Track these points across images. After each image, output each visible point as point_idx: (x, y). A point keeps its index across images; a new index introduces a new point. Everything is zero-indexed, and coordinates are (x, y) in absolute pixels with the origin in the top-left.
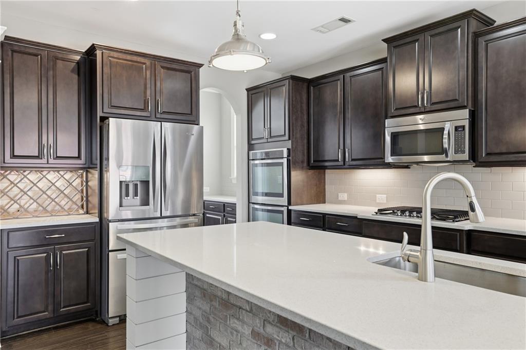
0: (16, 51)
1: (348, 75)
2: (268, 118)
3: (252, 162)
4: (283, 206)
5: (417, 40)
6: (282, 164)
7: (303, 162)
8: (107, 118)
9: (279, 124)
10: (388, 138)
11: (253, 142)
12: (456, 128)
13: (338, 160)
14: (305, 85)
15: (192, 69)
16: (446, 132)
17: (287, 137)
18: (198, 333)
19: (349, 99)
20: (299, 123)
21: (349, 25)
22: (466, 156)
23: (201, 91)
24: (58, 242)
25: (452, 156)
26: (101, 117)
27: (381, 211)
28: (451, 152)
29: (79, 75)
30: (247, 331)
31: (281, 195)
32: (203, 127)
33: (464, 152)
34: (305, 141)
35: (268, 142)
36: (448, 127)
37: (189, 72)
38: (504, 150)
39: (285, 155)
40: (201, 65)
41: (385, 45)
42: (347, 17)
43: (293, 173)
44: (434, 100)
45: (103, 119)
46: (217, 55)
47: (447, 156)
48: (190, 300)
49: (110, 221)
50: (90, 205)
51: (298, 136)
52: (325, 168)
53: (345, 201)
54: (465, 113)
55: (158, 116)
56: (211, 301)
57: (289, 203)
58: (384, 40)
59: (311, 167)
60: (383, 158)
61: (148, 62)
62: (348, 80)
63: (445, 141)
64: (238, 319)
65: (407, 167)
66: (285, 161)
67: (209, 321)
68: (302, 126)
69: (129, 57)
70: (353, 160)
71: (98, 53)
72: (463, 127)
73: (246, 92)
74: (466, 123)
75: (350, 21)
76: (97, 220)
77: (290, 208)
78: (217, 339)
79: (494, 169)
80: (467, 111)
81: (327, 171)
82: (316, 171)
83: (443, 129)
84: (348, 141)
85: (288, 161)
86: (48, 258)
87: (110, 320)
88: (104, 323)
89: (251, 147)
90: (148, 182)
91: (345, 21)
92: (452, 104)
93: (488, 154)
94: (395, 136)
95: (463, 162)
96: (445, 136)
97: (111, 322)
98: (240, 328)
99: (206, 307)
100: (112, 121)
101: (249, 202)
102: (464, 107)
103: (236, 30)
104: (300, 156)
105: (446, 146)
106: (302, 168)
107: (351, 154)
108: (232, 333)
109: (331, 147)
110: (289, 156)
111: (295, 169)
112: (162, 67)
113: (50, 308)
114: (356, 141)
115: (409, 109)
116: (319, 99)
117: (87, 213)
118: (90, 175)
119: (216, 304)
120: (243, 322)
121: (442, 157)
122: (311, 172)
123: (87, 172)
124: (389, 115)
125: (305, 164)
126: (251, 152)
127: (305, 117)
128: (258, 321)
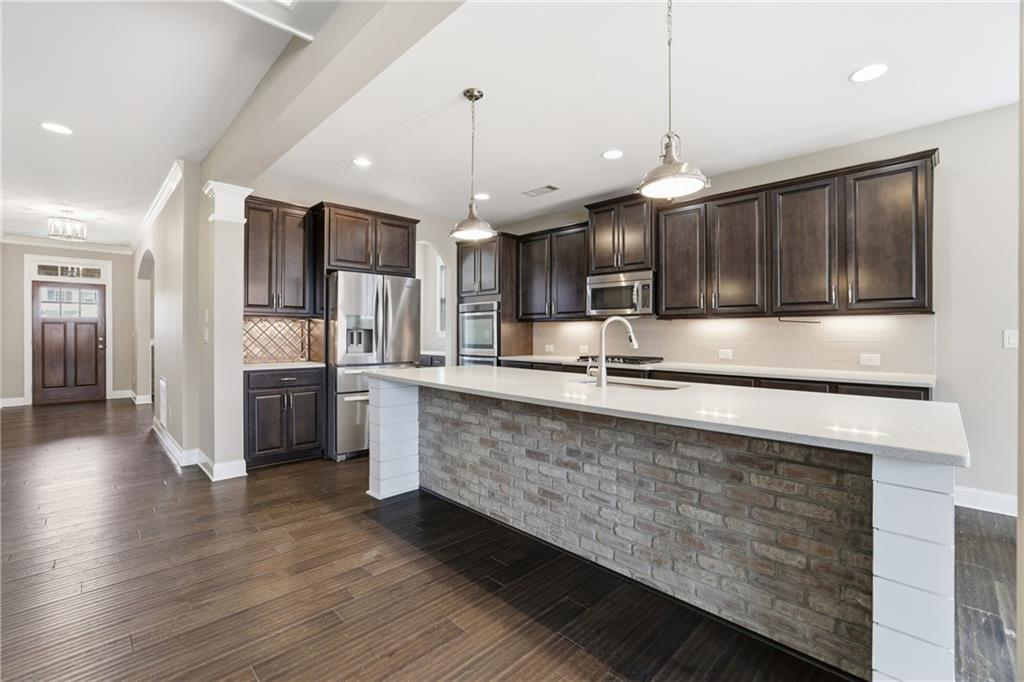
0: (252, 208)
1: (554, 235)
2: (478, 270)
3: (461, 315)
4: (492, 357)
5: (613, 209)
6: (492, 317)
7: (512, 315)
8: (336, 271)
9: (489, 278)
10: (589, 292)
11: (463, 295)
12: (643, 286)
13: (544, 314)
14: (515, 241)
15: (409, 224)
16: (635, 289)
17: (497, 291)
18: (430, 452)
19: (556, 255)
20: (509, 278)
21: (555, 192)
22: (650, 310)
23: (417, 243)
24: (290, 385)
25: (640, 310)
26: (327, 270)
27: (582, 359)
28: (639, 307)
29: (304, 229)
30: (476, 440)
31: (491, 347)
32: (419, 281)
33: (648, 307)
34: (514, 295)
35: (478, 295)
36: (637, 284)
37: (406, 228)
38: (678, 306)
39: (495, 308)
40: (418, 221)
41: (587, 210)
42: (553, 185)
43: (503, 326)
44: (627, 262)
45: (330, 272)
46: (457, 230)
47: (636, 310)
48: (422, 426)
49: (338, 366)
50: (312, 353)
51: (508, 290)
52: (533, 321)
53: (551, 352)
54: (650, 274)
55: (378, 269)
56: (443, 423)
57: (499, 354)
58: (586, 207)
59: (520, 320)
60: (585, 312)
61: (370, 218)
62: (554, 239)
63: (635, 297)
64: (469, 432)
66: (495, 314)
67: (441, 440)
68: (512, 280)
69: (353, 214)
70: (559, 313)
71: (326, 210)
72: (648, 285)
73: (456, 246)
74: (651, 283)
75: (556, 189)
76: (324, 365)
77: (500, 358)
78: (448, 452)
79: (675, 321)
80: (651, 272)
81: (535, 324)
82: (525, 324)
83: (633, 287)
84: (554, 296)
85: (498, 314)
86: (282, 399)
87: (339, 457)
88: (332, 460)
89: (460, 300)
90: (371, 331)
91: (552, 188)
92: (640, 266)
93: (667, 309)
94: (594, 291)
95: (649, 315)
96: (635, 293)
97: (340, 458)
98: (470, 439)
99: (438, 429)
100: (341, 274)
101: (458, 355)
102: (649, 269)
103: (471, 211)
104: (510, 309)
105: (635, 301)
106: (511, 321)
107: (557, 308)
108: (462, 445)
109: (539, 300)
110: (499, 309)
111: (505, 322)
112: (383, 223)
113: (285, 444)
114: (562, 295)
115: (606, 268)
116: (528, 256)
117: (309, 360)
118: (312, 325)
119: (448, 425)
120: (472, 434)
121: (633, 311)
122: (519, 325)
123: (310, 321)
124: (590, 273)
125: (514, 317)
126: (461, 305)
127: (514, 271)
128: (485, 430)
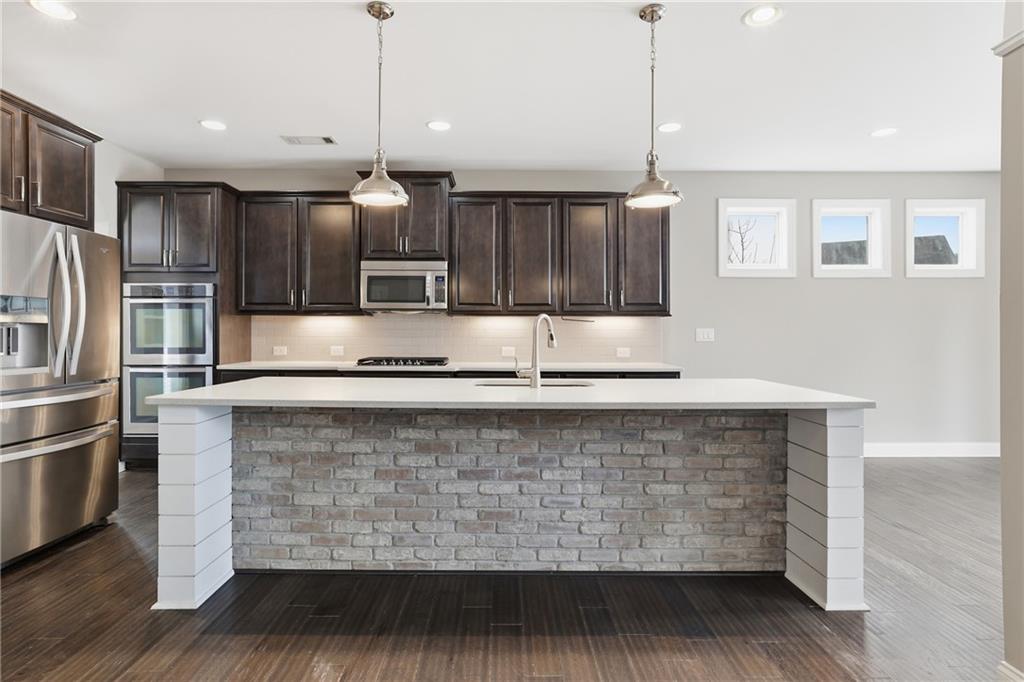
1: (303, 200)
2: (170, 235)
3: (130, 301)
4: (204, 366)
6: (205, 306)
7: (230, 304)
10: (364, 280)
11: (132, 269)
12: (437, 278)
13: (287, 305)
14: (233, 197)
16: (428, 281)
17: (212, 268)
19: (307, 227)
20: (228, 250)
21: (330, 145)
22: (445, 305)
25: (433, 305)
27: (361, 362)
28: (432, 301)
31: (203, 350)
33: (443, 301)
34: (233, 275)
35: (169, 272)
36: (430, 279)
38: (472, 302)
39: (211, 293)
40: (98, 139)
42: (333, 138)
43: (221, 320)
44: (415, 248)
47: (428, 304)
51: (227, 267)
53: (284, 356)
54: (444, 264)
55: (32, 211)
57: (216, 360)
59: (241, 312)
60: (356, 303)
62: (304, 205)
63: (427, 289)
65: (370, 314)
66: (209, 301)
68: (231, 253)
70: (312, 304)
72: (443, 278)
73: (116, 187)
74: (445, 274)
75: (331, 142)
77: (218, 367)
78: (306, 503)
80: (446, 263)
81: (253, 317)
82: (245, 317)
83: (425, 278)
84: (305, 281)
85: (214, 302)
89: (124, 277)
91: (328, 140)
92: (432, 255)
93: (460, 304)
94: (371, 279)
95: (441, 310)
96: (428, 285)
98: (354, 476)
101: (122, 365)
102: (443, 259)
104: (229, 295)
105: (428, 294)
106: (231, 314)
107: (310, 297)
108: (339, 486)
110: (215, 294)
111: (222, 313)
112: (40, 127)
115: (386, 252)
116: (258, 222)
120: (360, 467)
121: (423, 305)
122: (238, 318)
124: (366, 256)
125: (232, 307)
126: (129, 285)
127: (233, 241)
128: (384, 459)
